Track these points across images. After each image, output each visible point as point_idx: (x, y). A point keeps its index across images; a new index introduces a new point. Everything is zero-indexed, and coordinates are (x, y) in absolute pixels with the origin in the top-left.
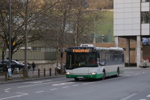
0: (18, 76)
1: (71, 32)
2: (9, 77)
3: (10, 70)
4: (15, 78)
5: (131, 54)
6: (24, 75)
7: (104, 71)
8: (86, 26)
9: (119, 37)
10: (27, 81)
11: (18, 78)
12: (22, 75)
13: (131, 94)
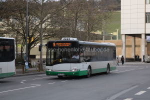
0: (35, 69)
1: (82, 30)
2: (26, 70)
3: (26, 64)
4: (31, 71)
5: (136, 50)
6: (39, 68)
7: (90, 67)
8: (96, 25)
9: (126, 35)
10: (42, 74)
11: (34, 71)
12: (38, 69)
13: (133, 86)
